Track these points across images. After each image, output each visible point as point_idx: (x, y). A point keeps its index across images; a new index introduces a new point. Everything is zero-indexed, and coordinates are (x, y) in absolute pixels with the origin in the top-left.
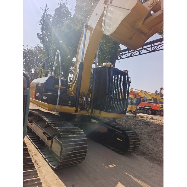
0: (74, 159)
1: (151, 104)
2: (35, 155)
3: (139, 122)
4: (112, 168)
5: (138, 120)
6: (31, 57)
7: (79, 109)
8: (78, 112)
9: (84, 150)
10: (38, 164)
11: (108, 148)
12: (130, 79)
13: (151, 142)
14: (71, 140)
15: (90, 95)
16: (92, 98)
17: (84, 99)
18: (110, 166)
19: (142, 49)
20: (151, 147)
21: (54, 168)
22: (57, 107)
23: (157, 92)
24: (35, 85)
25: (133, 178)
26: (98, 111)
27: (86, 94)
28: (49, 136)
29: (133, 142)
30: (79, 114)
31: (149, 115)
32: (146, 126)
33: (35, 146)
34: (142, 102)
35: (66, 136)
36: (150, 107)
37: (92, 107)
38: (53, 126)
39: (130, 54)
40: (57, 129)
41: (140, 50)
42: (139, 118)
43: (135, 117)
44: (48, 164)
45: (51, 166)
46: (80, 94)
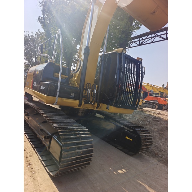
0: (77, 165)
1: (158, 98)
2: (31, 156)
3: (147, 117)
4: (122, 173)
5: (146, 115)
6: (32, 44)
7: (83, 103)
8: (82, 106)
9: (90, 154)
10: (32, 169)
11: (116, 147)
12: (144, 68)
13: (163, 141)
14: (74, 142)
15: (97, 86)
16: (99, 90)
17: (89, 91)
18: (120, 171)
19: (155, 36)
20: (163, 147)
21: (51, 175)
22: (57, 99)
23: (163, 85)
24: (33, 73)
25: (147, 188)
26: (106, 106)
27: (92, 85)
28: (48, 134)
29: (146, 142)
30: (83, 108)
31: (156, 110)
32: (155, 123)
33: (31, 144)
34: (149, 96)
35: (67, 137)
36: (157, 101)
37: (98, 101)
38: (51, 123)
39: (141, 42)
40: (56, 128)
41: (152, 37)
42: (146, 113)
43: (142, 111)
44: (45, 168)
45: (49, 171)
46: (85, 85)
